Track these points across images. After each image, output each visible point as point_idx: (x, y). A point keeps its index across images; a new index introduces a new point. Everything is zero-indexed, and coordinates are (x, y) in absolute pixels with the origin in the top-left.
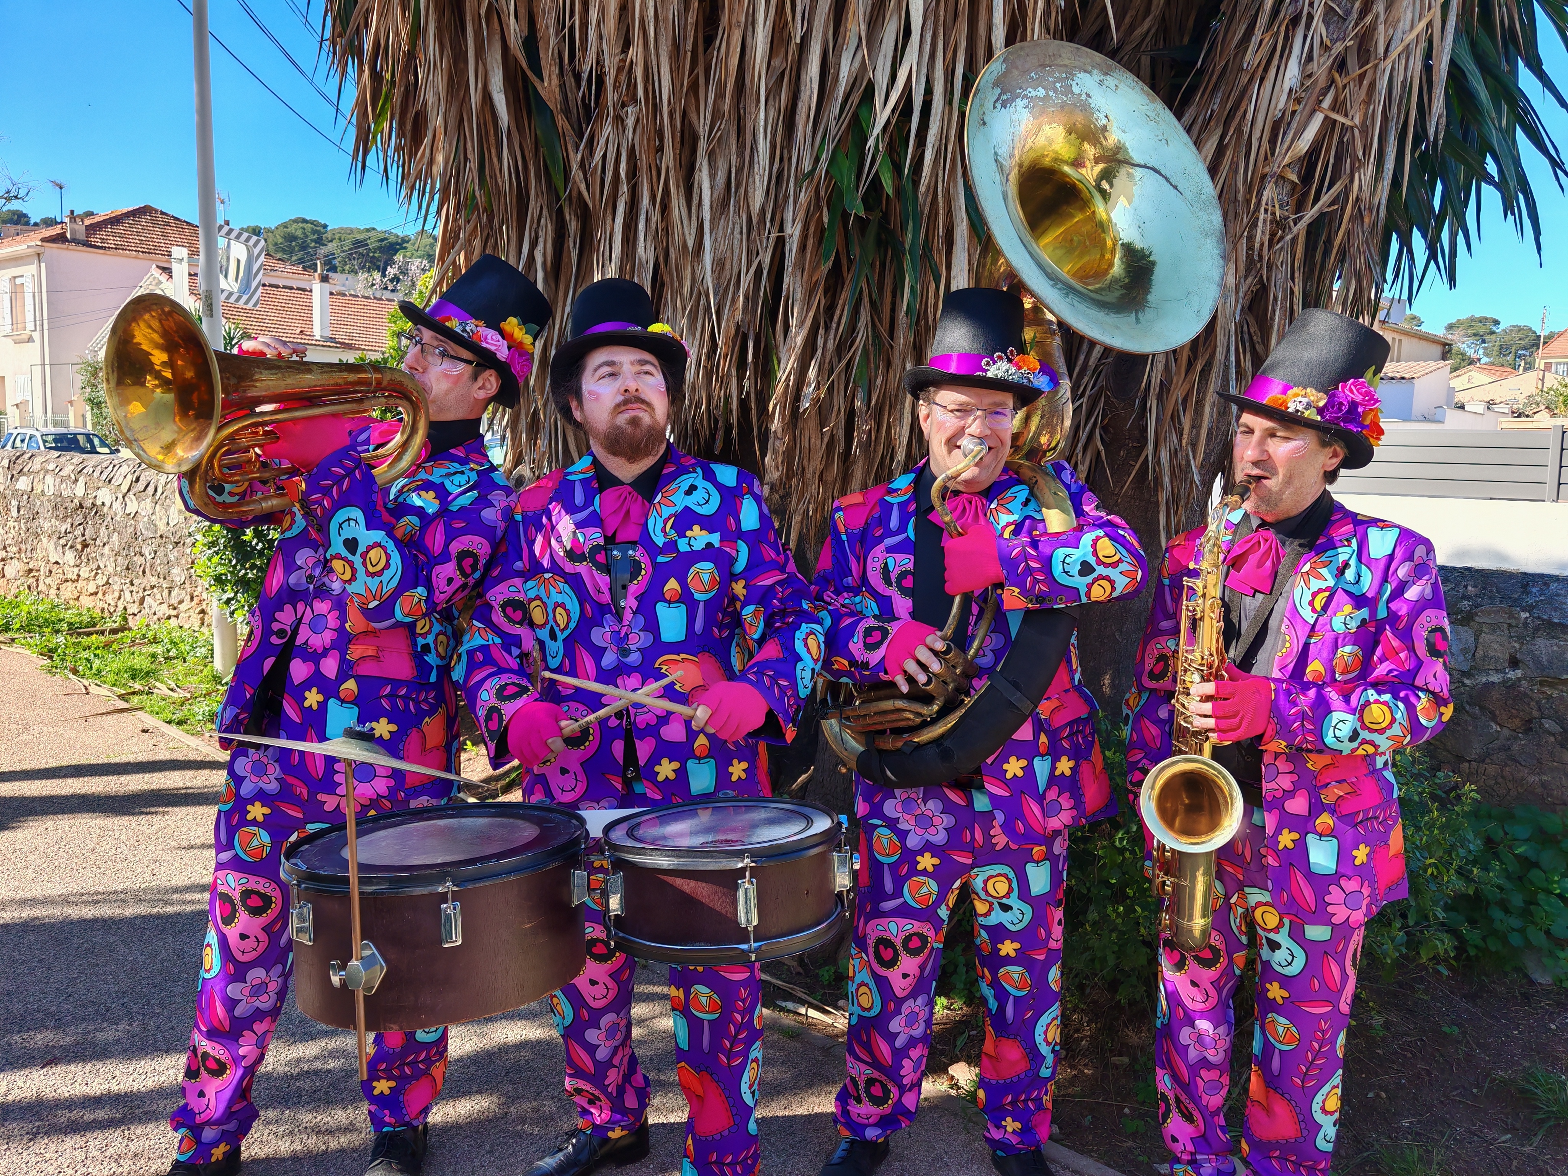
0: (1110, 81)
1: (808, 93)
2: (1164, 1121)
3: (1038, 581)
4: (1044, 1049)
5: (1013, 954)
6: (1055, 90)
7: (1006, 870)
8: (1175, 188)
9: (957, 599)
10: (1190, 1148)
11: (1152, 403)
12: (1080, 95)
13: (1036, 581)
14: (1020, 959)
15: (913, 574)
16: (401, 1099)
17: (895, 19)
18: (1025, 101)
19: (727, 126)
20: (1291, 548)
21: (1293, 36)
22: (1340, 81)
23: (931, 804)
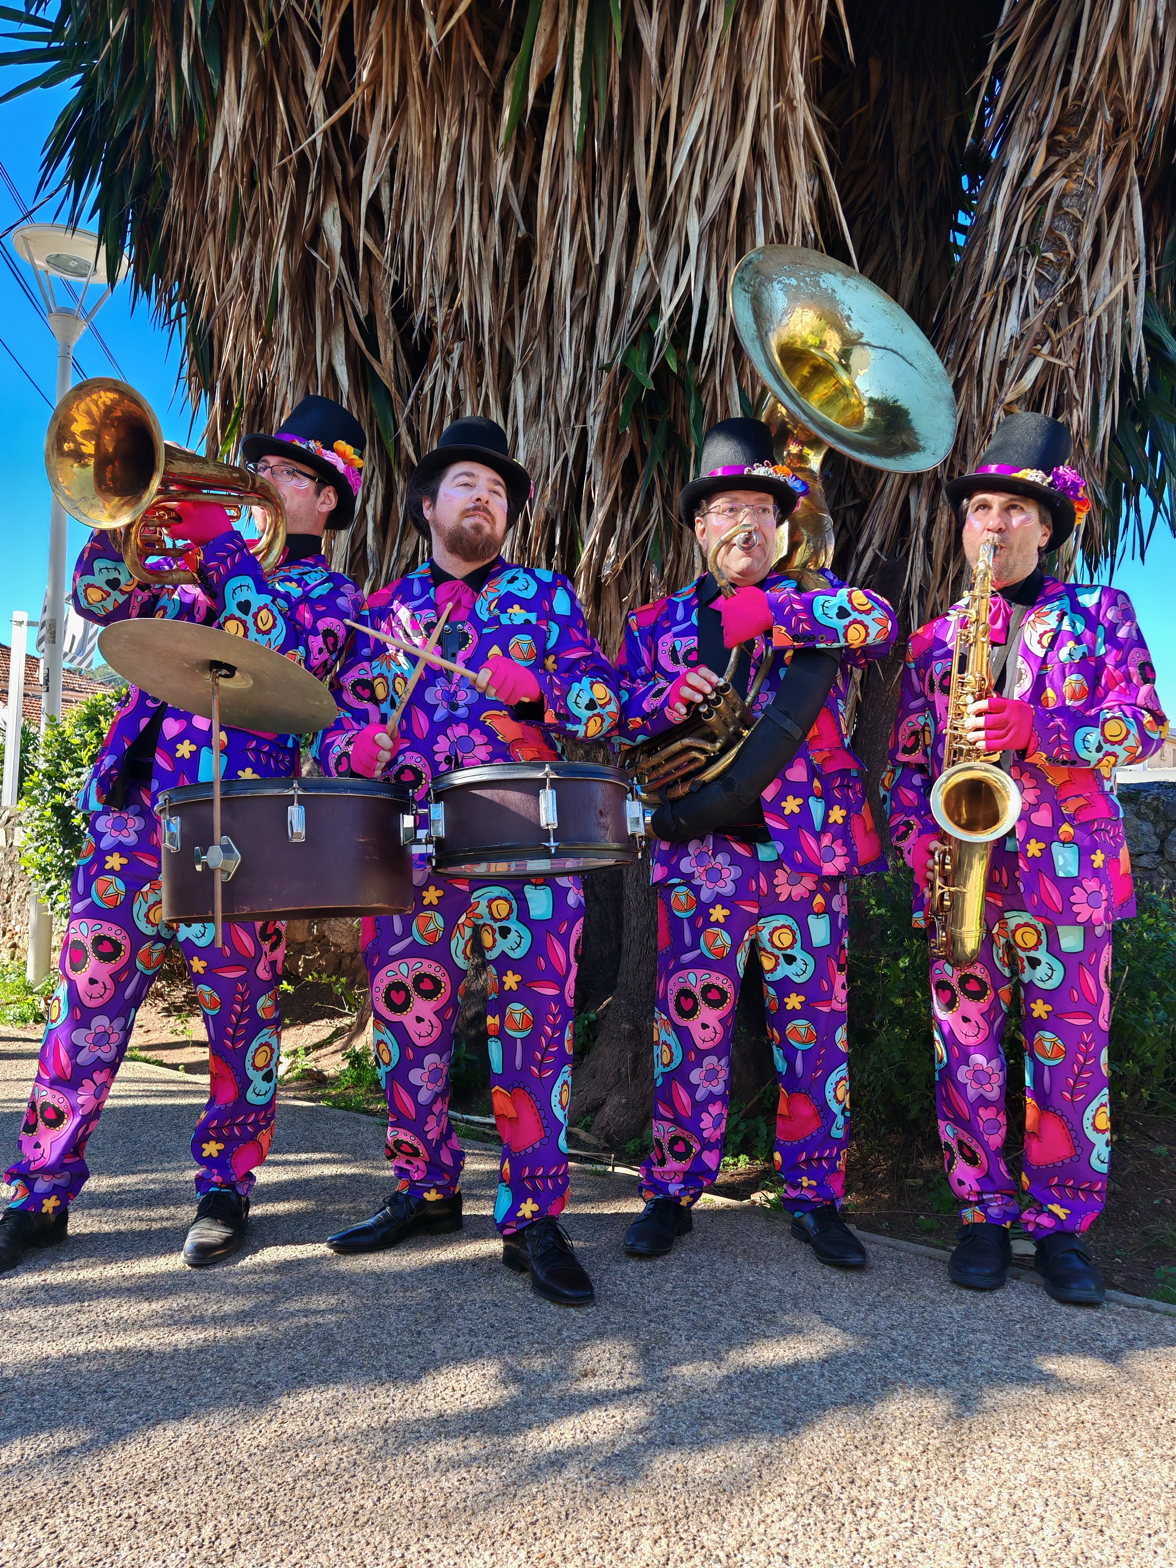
0: (851, 282)
1: (606, 307)
2: (950, 1168)
3: (801, 621)
4: (835, 1108)
5: (798, 1007)
6: (806, 283)
7: (790, 921)
8: (911, 364)
9: (734, 651)
10: (976, 1187)
11: (914, 602)
12: (826, 289)
13: (800, 621)
14: (806, 1012)
15: (697, 651)
16: (228, 1161)
17: (676, 246)
18: (781, 286)
19: (539, 345)
20: (1017, 609)
21: (1011, 295)
22: (1055, 337)
23: (720, 858)
